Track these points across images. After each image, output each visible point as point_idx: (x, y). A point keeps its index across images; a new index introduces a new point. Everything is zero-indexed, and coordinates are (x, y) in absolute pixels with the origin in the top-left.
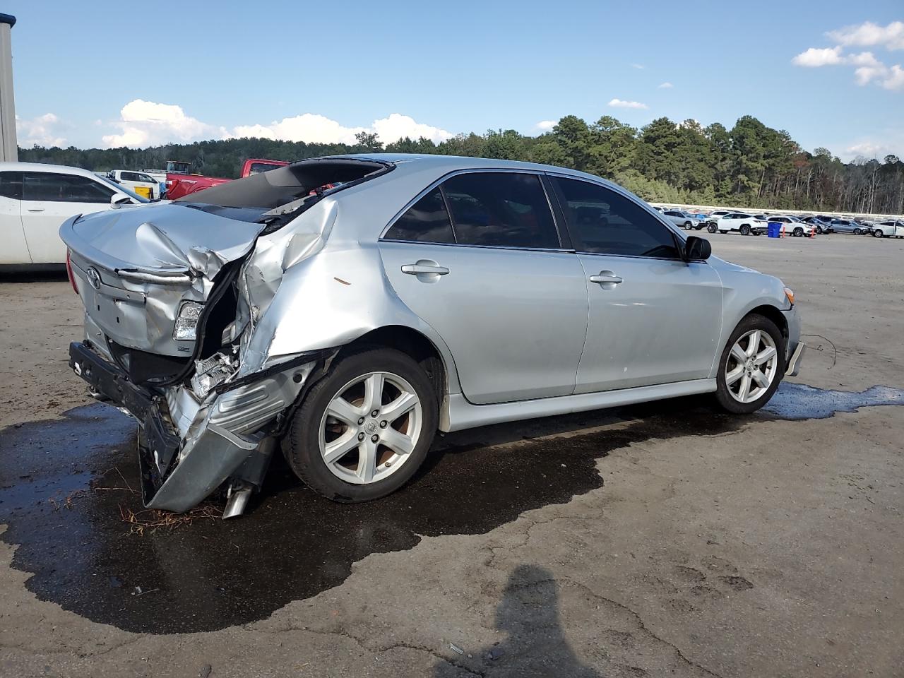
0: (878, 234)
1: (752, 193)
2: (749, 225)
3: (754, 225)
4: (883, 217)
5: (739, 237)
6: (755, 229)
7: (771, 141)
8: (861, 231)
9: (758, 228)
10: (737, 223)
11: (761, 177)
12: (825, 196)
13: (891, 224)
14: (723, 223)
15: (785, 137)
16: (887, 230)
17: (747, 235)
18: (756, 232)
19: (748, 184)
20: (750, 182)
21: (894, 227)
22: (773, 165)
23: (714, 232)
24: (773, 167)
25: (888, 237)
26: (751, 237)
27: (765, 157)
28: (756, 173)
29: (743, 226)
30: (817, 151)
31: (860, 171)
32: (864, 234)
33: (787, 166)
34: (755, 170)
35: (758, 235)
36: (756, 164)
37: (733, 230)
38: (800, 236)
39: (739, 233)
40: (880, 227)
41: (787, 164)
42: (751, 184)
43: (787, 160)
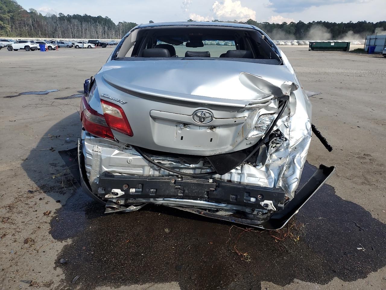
0: (77, 47)
1: (7, 30)
2: (28, 46)
3: (31, 46)
4: (79, 40)
5: (24, 52)
6: (32, 48)
7: (9, 4)
8: (70, 46)
9: (34, 47)
10: (22, 45)
11: (9, 22)
12: (41, 31)
13: (81, 43)
14: (15, 46)
15: (15, 3)
16: (80, 45)
17: (29, 51)
18: (33, 49)
19: (4, 25)
20: (4, 24)
21: (82, 44)
22: (13, 16)
23: (11, 51)
24: (13, 17)
25: (81, 48)
26: (31, 52)
27: (9, 12)
28: (6, 20)
29: (25, 46)
30: (30, 9)
31: (50, 20)
32: (71, 47)
33: (19, 16)
34: (6, 18)
35: (33, 51)
36: (5, 16)
37: (21, 49)
38: (51, 50)
39: (25, 50)
40: (78, 44)
41: (19, 15)
42: (6, 25)
43: (19, 14)
